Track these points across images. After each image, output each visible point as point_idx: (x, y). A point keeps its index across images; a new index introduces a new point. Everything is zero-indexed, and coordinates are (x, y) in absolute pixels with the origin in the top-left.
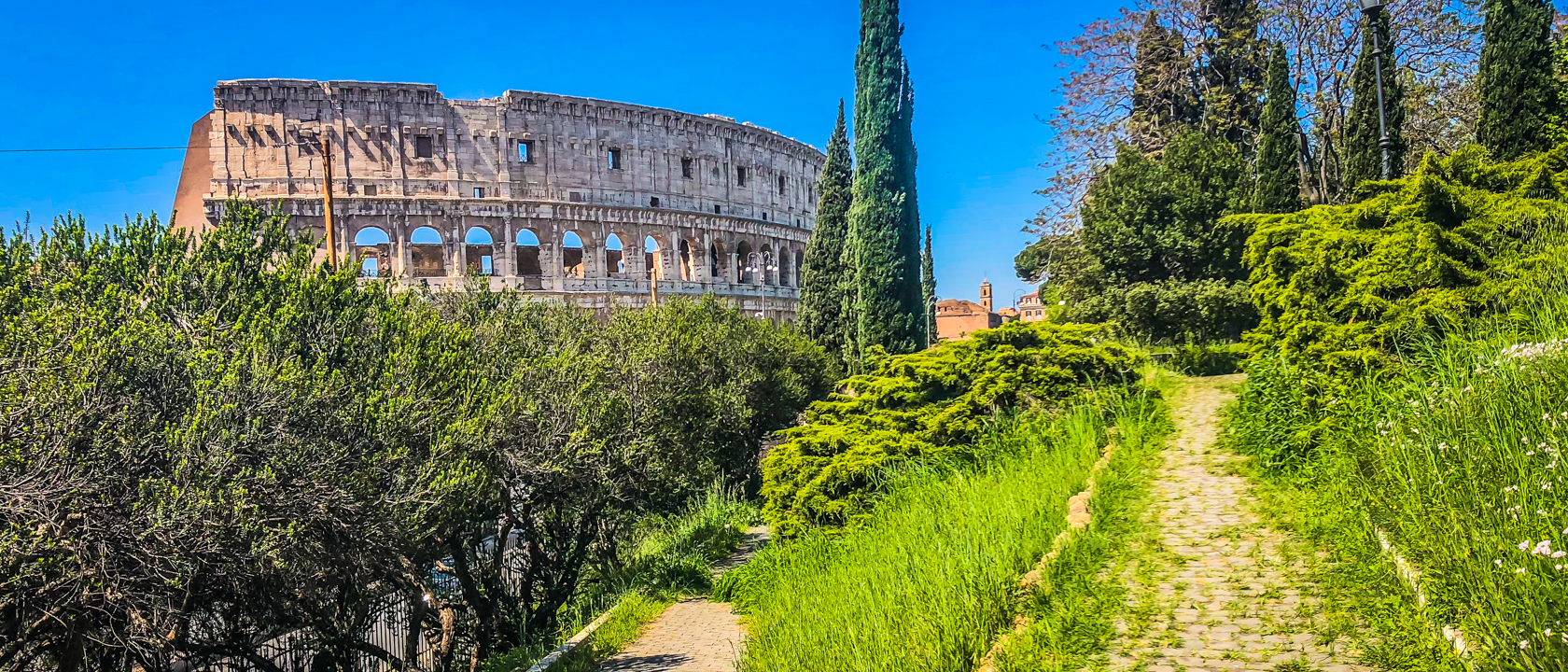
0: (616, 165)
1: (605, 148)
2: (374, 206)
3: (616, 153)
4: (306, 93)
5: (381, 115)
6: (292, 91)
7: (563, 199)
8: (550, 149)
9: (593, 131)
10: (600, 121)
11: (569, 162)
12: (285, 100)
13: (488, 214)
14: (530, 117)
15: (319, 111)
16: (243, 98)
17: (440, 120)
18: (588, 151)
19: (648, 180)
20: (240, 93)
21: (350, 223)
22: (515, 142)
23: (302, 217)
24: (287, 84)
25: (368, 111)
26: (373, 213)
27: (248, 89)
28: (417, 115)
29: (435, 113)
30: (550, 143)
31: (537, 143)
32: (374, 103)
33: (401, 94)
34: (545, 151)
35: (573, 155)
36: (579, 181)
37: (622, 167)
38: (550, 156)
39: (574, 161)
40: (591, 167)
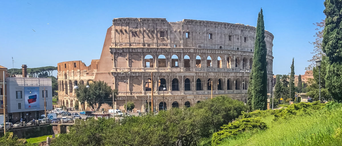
0: (211, 38)
1: (208, 34)
2: (150, 50)
3: (211, 35)
4: (134, 21)
5: (152, 26)
6: (131, 20)
7: (196, 47)
8: (194, 34)
9: (205, 29)
10: (207, 26)
11: (199, 38)
12: (129, 23)
13: (177, 51)
14: (189, 26)
15: (137, 26)
16: (119, 22)
17: (166, 27)
18: (204, 34)
19: (219, 41)
20: (119, 21)
21: (144, 54)
22: (185, 33)
23: (133, 52)
24: (130, 19)
25: (149, 25)
26: (149, 51)
27: (121, 20)
28: (161, 26)
31: (191, 33)
32: (150, 23)
33: (157, 21)
34: (193, 35)
35: (200, 36)
36: (201, 42)
37: (213, 38)
38: (194, 36)
39: (200, 37)
40: (204, 39)
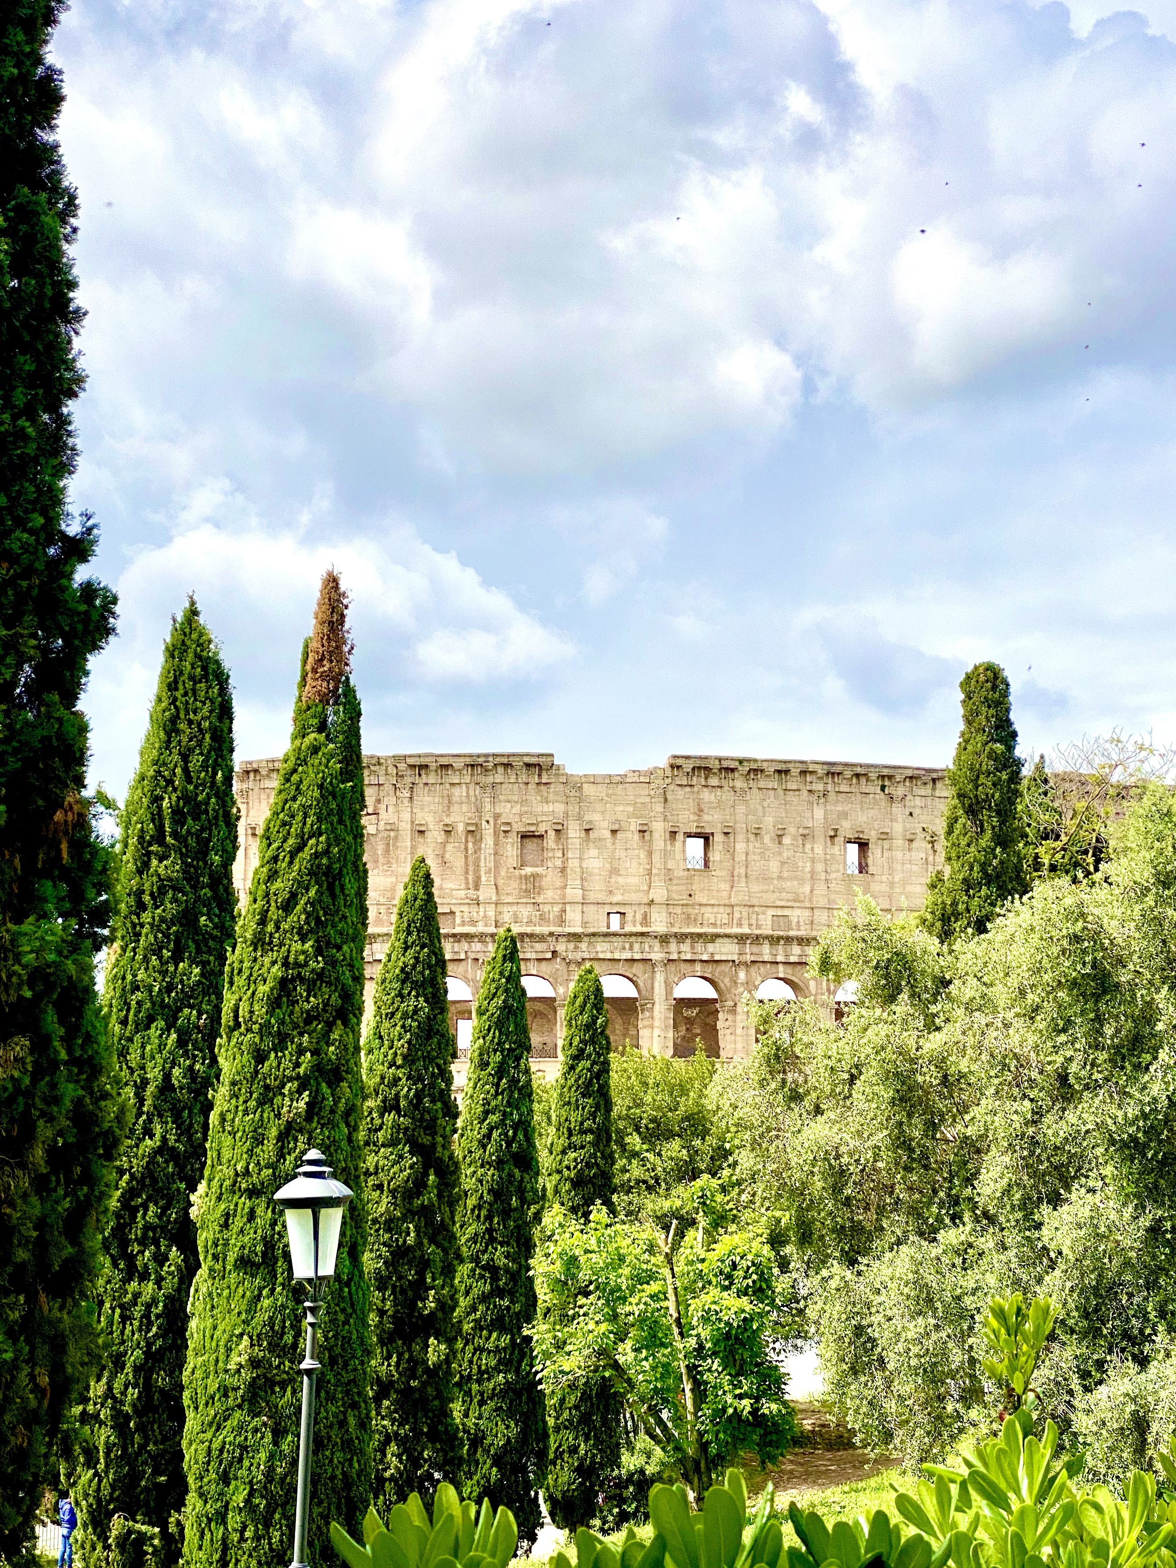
0: (863, 868)
1: (840, 840)
2: (448, 946)
3: (863, 846)
5: (468, 801)
7: (759, 927)
8: (740, 847)
9: (819, 812)
10: (832, 796)
11: (774, 866)
13: (627, 955)
14: (707, 796)
15: (377, 801)
17: (559, 808)
18: (808, 846)
20: (269, 776)
22: (680, 837)
25: (450, 797)
28: (523, 802)
29: (551, 797)
30: (740, 837)
31: (718, 838)
32: (459, 785)
33: (500, 770)
34: (731, 852)
35: (780, 854)
36: (790, 896)
37: (871, 869)
38: (740, 857)
39: (783, 863)
40: (813, 872)
